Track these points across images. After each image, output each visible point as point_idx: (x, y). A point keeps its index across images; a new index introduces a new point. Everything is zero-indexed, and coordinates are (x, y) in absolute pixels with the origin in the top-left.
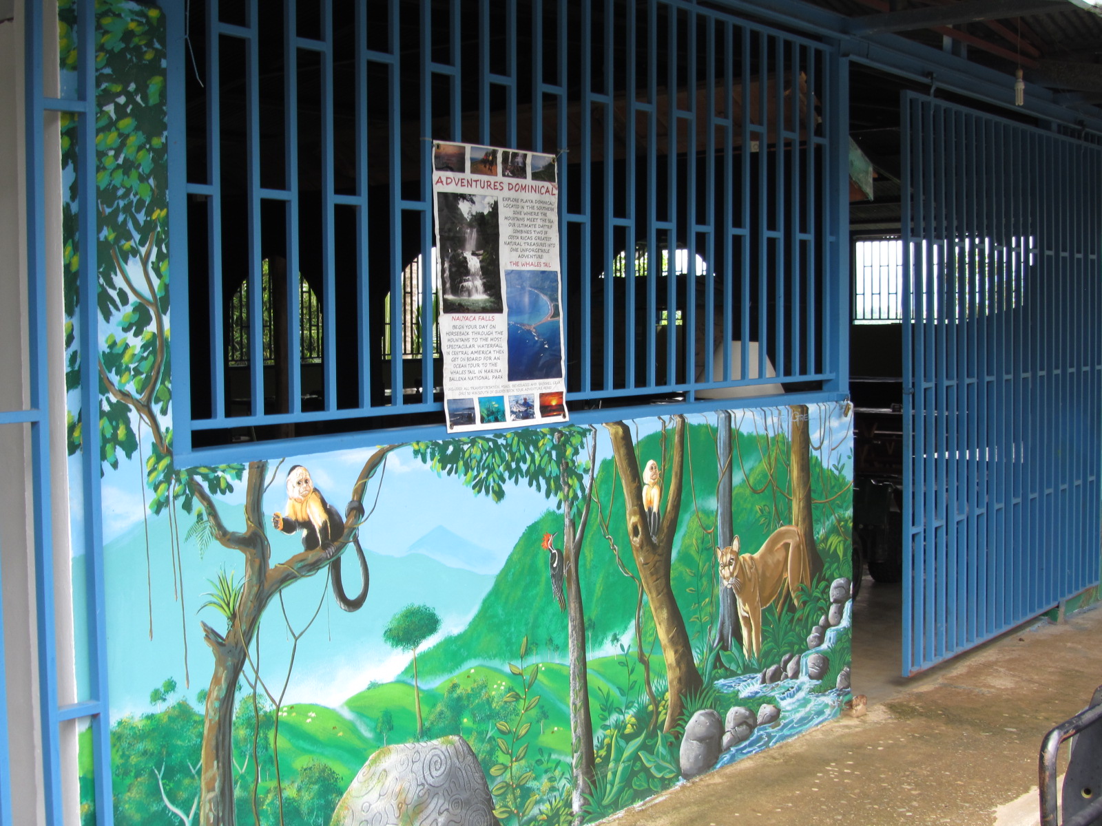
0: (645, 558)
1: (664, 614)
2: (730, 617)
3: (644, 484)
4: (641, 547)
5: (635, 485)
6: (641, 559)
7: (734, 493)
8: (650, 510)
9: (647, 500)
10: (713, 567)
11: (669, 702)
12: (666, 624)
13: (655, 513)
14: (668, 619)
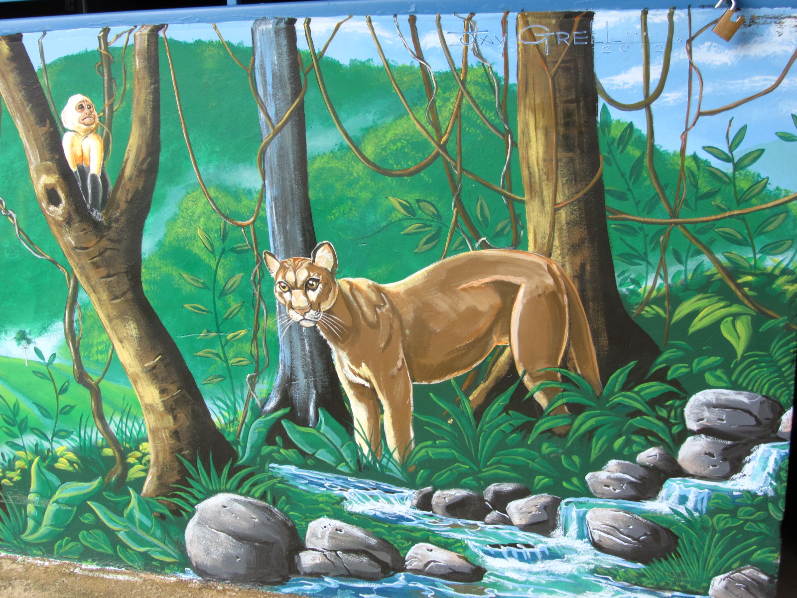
0: (77, 239)
1: (132, 329)
2: (311, 373)
3: (65, 130)
4: (69, 221)
5: (45, 129)
6: (70, 239)
7: (313, 168)
8: (83, 171)
9: (74, 155)
10: (257, 283)
11: (152, 457)
12: (135, 343)
13: (94, 177)
14: (140, 339)
